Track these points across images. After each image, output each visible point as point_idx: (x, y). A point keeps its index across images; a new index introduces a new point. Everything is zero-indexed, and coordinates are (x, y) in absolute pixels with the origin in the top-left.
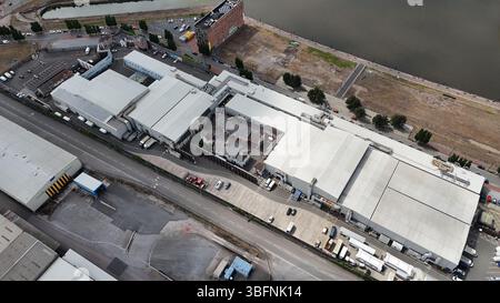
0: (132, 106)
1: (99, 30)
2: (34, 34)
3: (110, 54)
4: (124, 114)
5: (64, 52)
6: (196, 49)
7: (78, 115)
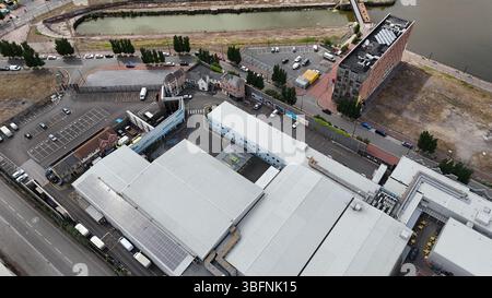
0: (233, 234)
1: (162, 58)
2: (59, 58)
3: (182, 106)
4: (215, 255)
5: (104, 92)
6: (329, 104)
7: (120, 234)
